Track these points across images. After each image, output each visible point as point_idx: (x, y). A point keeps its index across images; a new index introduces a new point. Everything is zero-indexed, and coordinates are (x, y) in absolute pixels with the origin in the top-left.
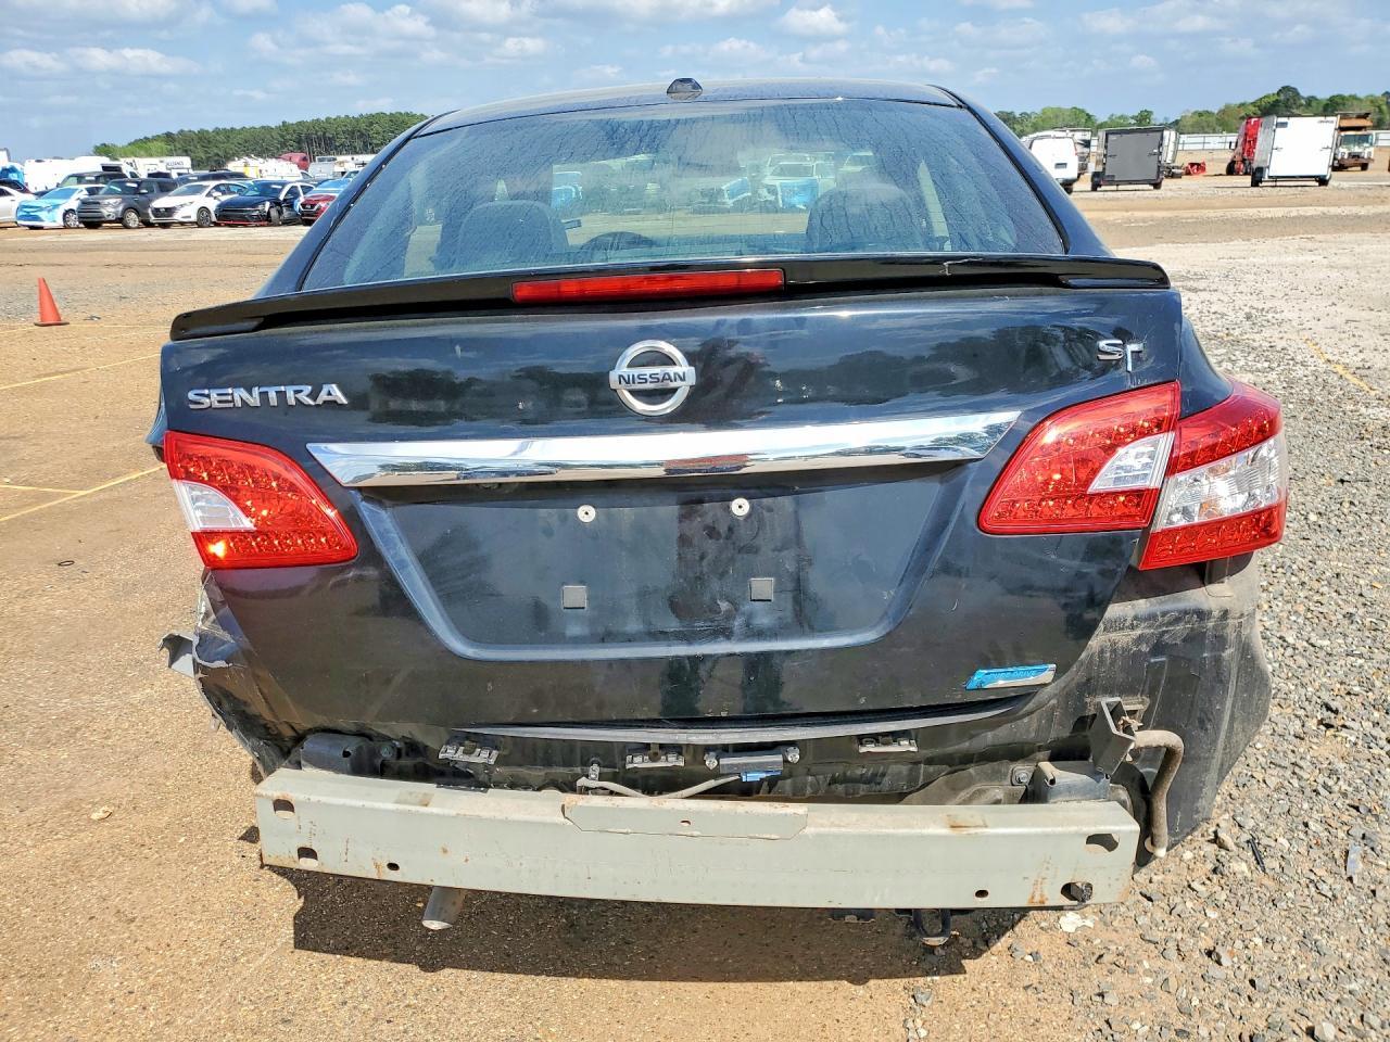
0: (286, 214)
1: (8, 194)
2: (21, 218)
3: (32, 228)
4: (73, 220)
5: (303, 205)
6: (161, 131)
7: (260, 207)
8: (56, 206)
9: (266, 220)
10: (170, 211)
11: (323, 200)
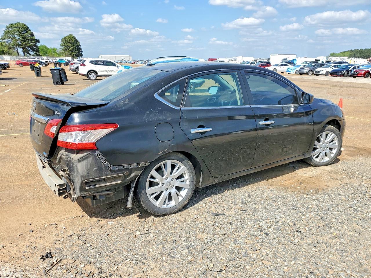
0: (350, 74)
1: (288, 65)
2: (287, 71)
3: (289, 74)
4: (297, 73)
5: (354, 72)
6: (350, 49)
7: (342, 72)
8: (295, 69)
9: (343, 75)
10: (319, 72)
11: (361, 71)
